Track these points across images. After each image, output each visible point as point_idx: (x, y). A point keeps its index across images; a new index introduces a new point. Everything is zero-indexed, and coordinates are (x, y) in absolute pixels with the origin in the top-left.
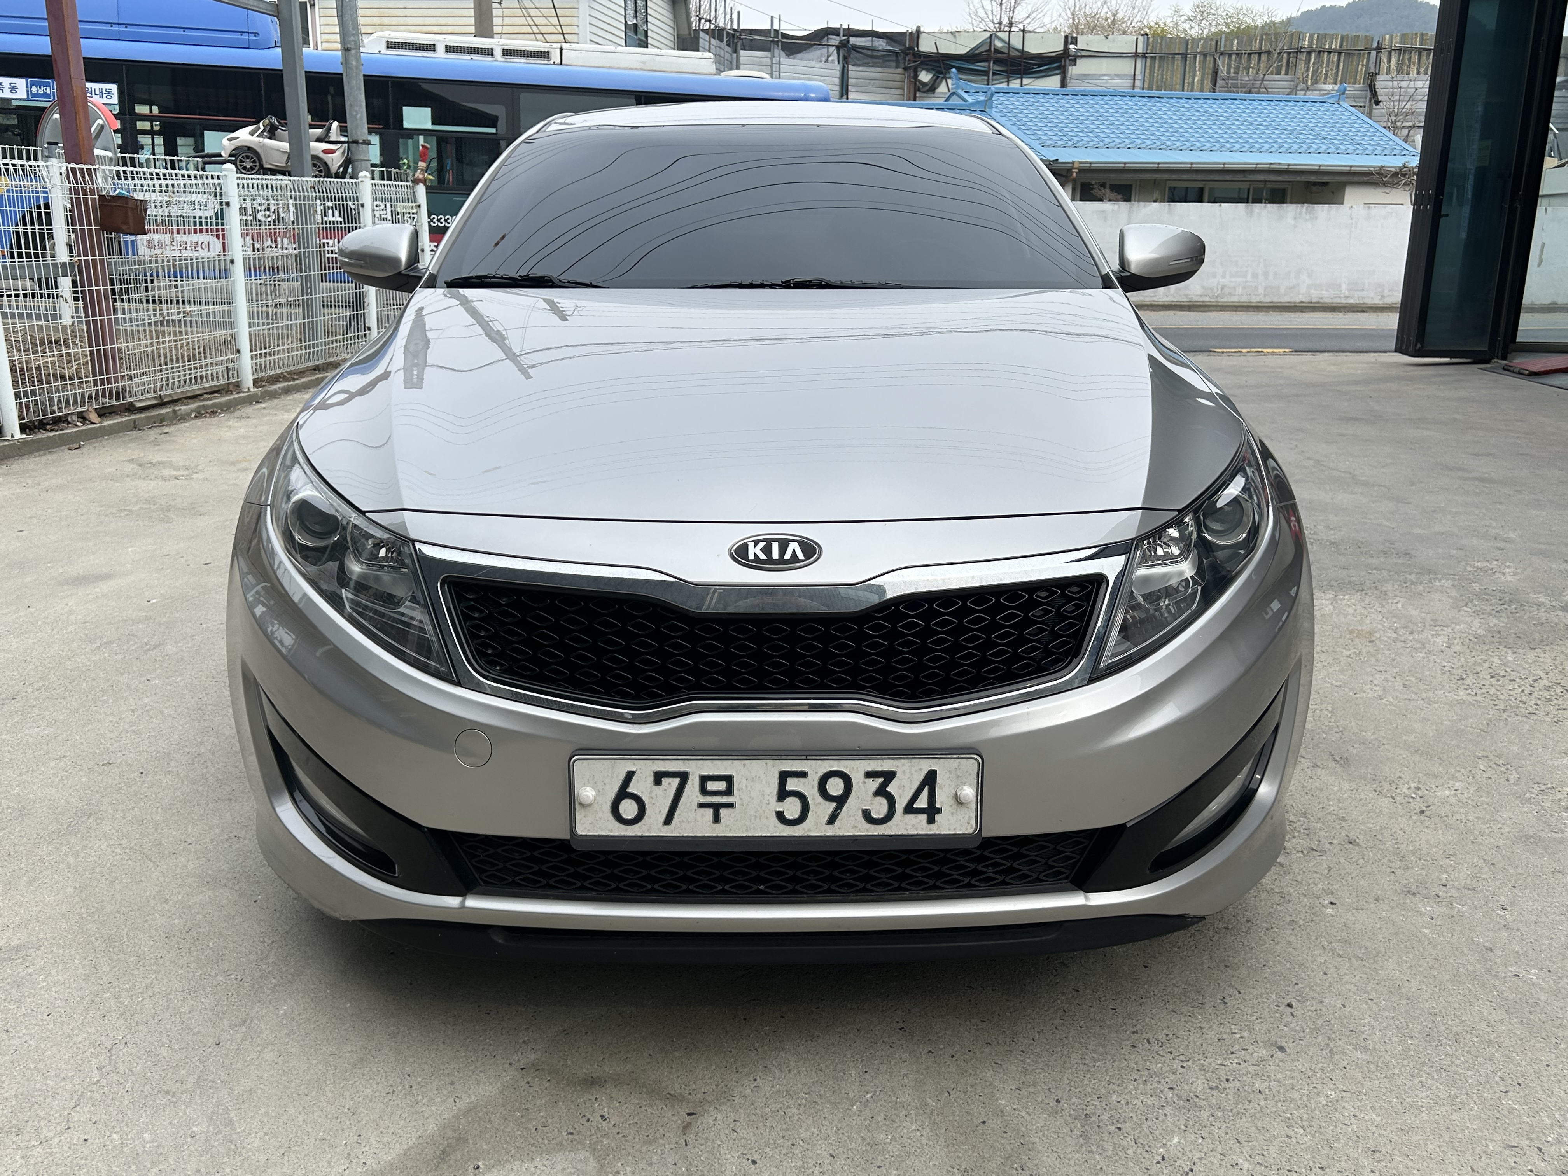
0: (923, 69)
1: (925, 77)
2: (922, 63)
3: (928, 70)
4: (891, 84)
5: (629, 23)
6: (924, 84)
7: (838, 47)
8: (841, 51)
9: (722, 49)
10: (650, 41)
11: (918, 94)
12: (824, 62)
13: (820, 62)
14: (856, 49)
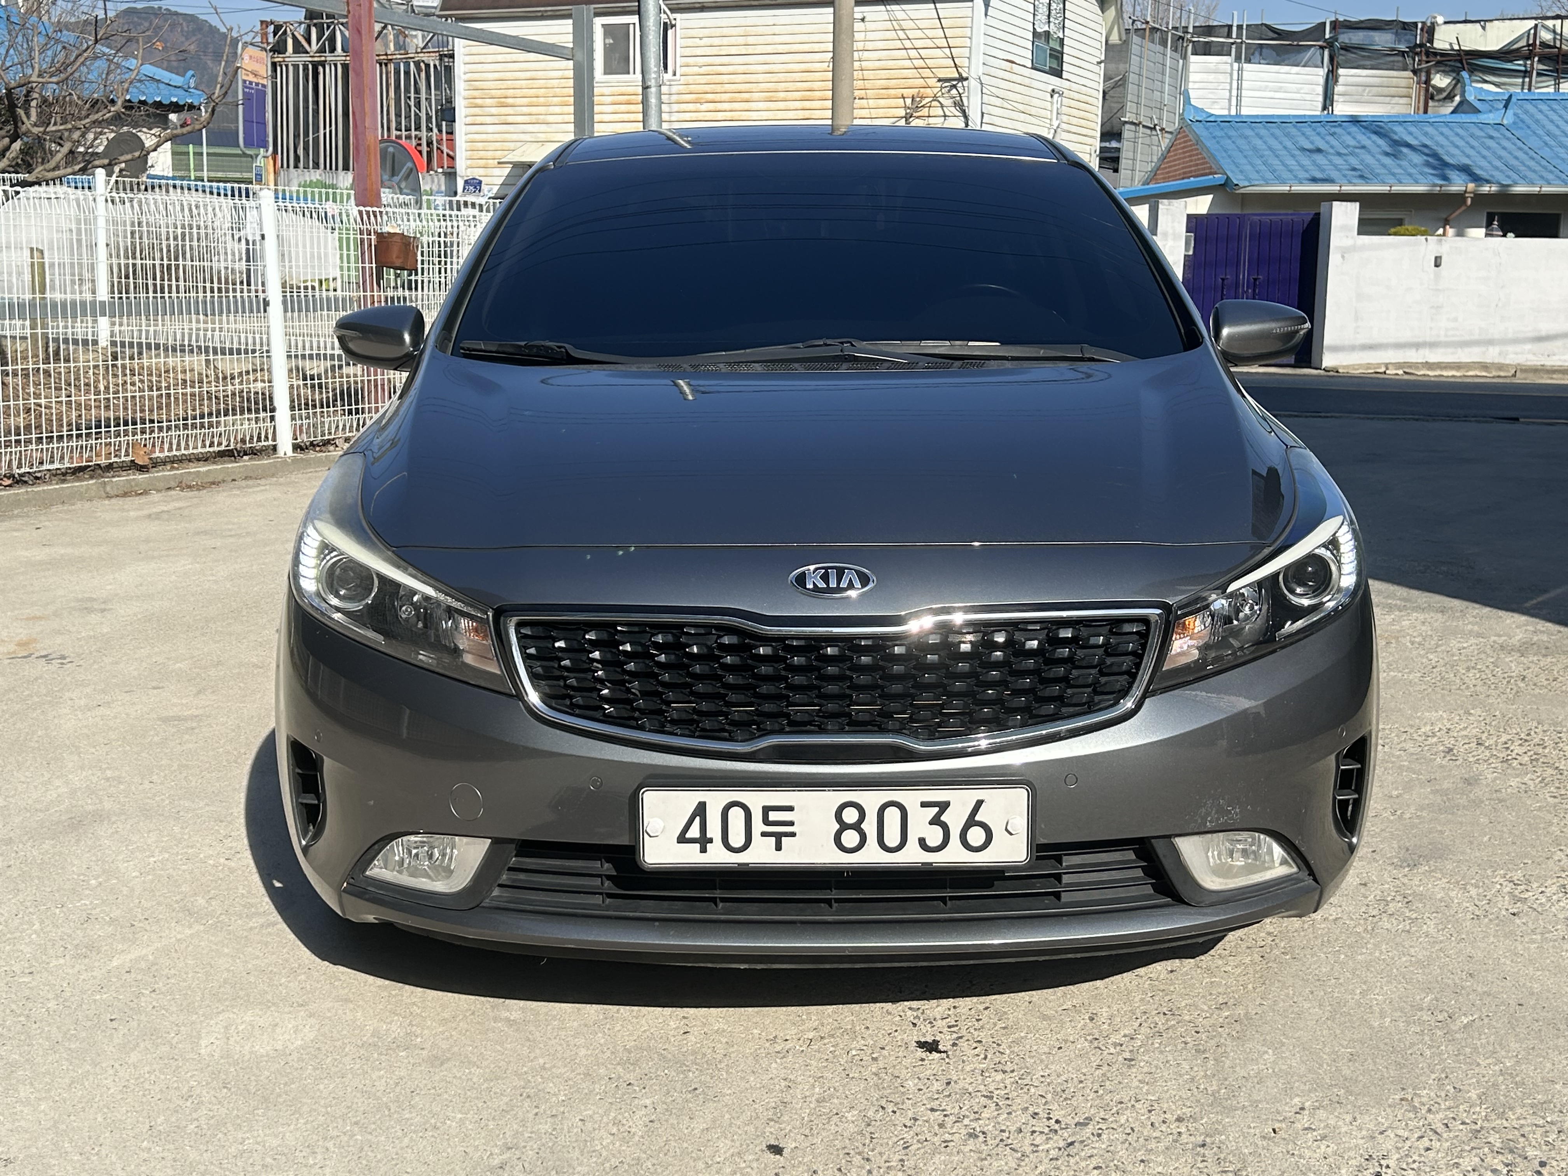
0: (1438, 72)
1: (1441, 81)
2: (1439, 63)
3: (1445, 73)
4: (1393, 91)
5: (1039, 30)
6: (1440, 90)
7: (1322, 47)
8: (1326, 52)
9: (1164, 55)
10: (1066, 49)
11: (1431, 103)
12: (1304, 66)
13: (1297, 65)
14: (1346, 48)
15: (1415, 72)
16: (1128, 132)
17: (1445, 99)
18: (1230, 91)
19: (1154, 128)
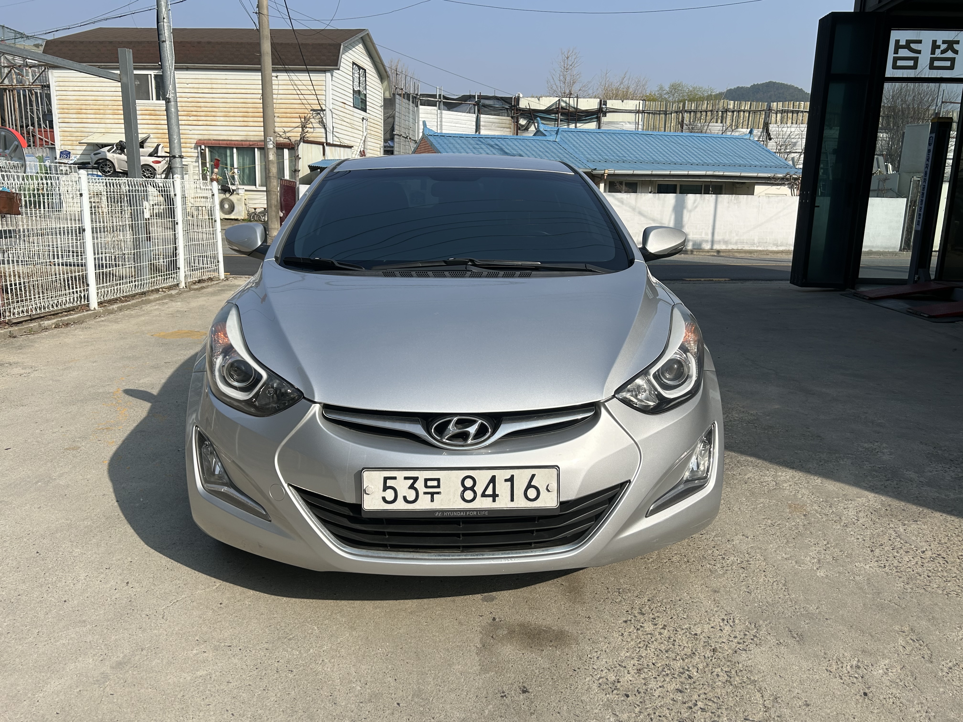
0: (522, 118)
1: (523, 122)
2: (521, 114)
4: (503, 125)
5: (355, 89)
6: (523, 126)
7: (474, 105)
8: (476, 107)
9: (409, 105)
10: (367, 99)
11: (519, 132)
12: (467, 113)
13: (465, 112)
14: (484, 106)
15: (512, 117)
16: (396, 139)
17: (525, 129)
18: (437, 122)
19: (407, 138)
